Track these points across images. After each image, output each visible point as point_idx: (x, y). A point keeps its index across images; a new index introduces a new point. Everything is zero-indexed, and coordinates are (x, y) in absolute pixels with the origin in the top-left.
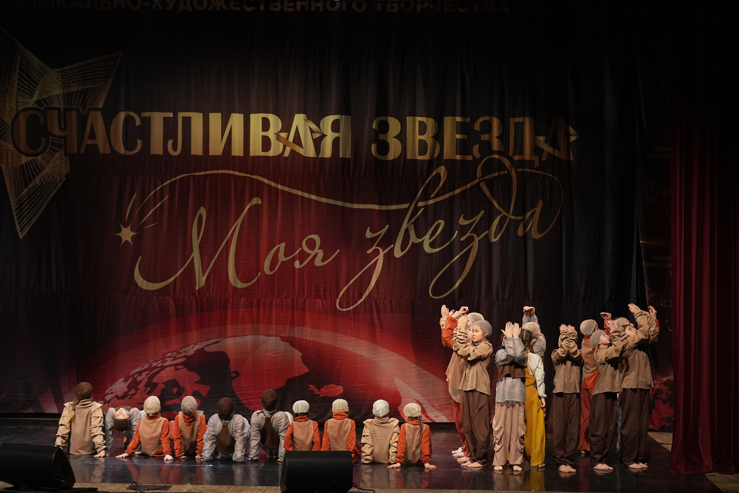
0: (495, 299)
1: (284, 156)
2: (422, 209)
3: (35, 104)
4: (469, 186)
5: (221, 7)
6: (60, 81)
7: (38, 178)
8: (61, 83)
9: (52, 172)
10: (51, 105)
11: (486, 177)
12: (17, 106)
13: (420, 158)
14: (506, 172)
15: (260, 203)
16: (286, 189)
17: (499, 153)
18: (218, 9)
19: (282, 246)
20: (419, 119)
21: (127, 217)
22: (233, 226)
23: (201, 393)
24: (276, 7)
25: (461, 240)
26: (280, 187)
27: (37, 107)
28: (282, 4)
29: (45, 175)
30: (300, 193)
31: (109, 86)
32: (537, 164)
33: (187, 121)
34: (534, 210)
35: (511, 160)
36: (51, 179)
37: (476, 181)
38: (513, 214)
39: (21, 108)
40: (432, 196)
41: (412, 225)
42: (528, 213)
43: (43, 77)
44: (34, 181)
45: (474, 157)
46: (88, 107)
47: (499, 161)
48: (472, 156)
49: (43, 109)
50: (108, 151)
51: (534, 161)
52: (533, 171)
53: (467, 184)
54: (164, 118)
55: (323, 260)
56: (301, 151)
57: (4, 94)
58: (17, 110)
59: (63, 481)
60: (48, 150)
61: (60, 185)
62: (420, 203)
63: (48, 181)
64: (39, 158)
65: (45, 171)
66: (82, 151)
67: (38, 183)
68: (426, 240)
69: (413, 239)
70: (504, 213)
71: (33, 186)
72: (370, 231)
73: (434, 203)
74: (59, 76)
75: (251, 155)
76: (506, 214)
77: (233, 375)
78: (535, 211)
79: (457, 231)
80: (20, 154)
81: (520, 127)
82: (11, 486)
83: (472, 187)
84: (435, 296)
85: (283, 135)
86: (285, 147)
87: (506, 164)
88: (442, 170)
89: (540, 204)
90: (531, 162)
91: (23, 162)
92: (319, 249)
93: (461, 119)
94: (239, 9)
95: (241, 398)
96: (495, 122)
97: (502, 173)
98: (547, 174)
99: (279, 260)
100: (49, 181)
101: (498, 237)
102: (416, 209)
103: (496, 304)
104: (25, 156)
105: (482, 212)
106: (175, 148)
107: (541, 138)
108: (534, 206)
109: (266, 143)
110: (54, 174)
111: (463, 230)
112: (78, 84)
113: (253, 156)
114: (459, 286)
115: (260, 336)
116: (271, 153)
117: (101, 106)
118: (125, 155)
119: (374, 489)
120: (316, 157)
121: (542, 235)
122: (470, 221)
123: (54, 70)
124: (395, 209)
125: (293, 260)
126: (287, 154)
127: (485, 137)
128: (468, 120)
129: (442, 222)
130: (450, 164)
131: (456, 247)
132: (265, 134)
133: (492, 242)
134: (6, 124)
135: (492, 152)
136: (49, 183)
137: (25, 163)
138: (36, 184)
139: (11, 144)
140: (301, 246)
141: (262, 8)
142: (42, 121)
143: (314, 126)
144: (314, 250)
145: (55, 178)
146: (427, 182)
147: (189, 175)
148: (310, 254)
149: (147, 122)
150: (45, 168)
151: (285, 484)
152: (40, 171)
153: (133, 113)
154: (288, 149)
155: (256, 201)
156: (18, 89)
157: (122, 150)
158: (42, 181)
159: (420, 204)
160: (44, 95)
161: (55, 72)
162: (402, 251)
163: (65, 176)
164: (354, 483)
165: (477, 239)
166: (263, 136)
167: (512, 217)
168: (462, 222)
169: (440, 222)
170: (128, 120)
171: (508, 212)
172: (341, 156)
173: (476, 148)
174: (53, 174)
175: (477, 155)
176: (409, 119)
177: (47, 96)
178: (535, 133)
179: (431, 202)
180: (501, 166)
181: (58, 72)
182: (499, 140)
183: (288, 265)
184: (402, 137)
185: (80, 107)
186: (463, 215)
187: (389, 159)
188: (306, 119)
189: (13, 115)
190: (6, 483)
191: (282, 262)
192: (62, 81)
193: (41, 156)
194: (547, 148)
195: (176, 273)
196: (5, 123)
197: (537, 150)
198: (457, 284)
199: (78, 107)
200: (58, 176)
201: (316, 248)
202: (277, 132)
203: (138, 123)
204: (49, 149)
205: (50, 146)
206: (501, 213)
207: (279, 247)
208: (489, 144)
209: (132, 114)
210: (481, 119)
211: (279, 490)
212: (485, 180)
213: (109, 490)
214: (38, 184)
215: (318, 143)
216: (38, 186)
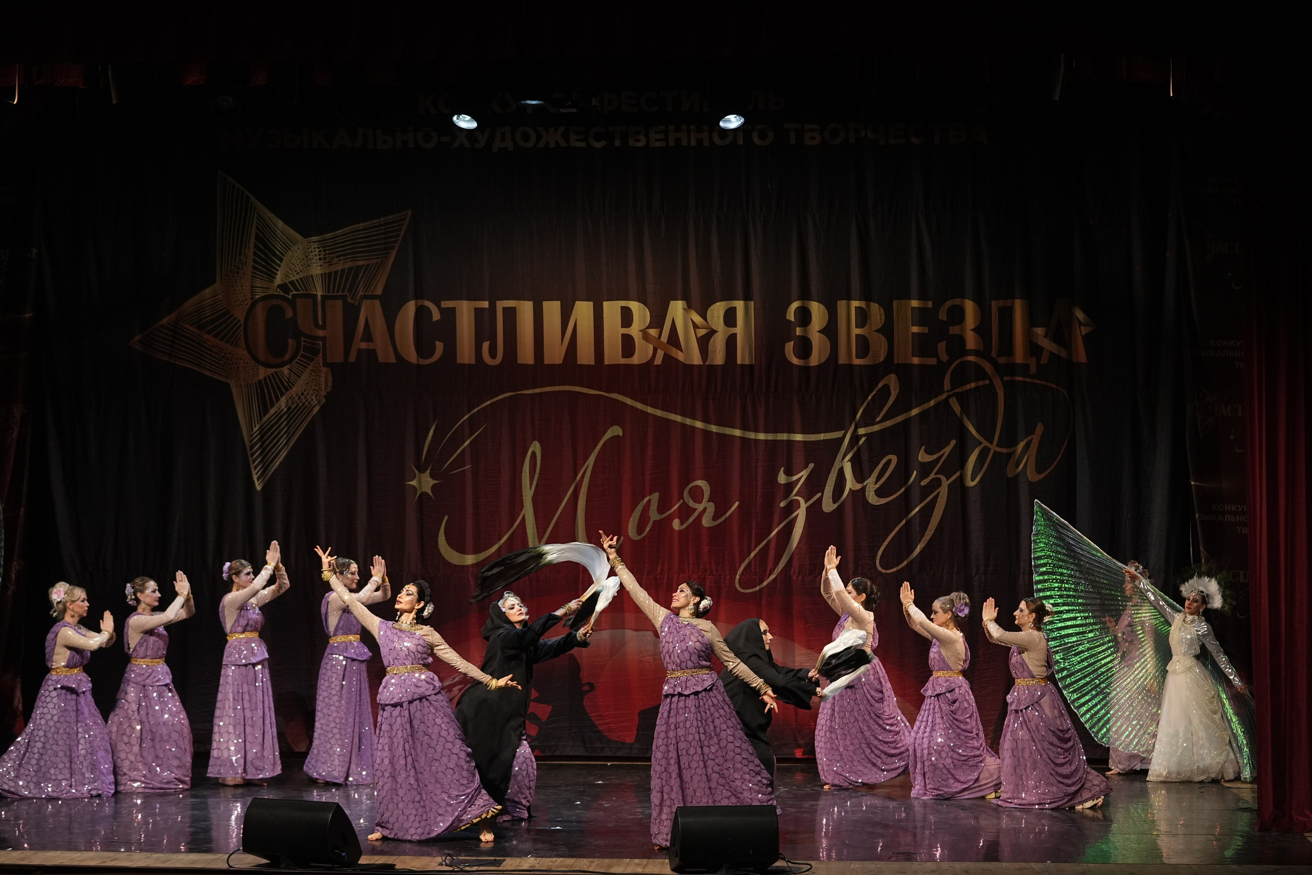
0: (974, 571)
1: (655, 364)
2: (863, 439)
3: (278, 290)
4: (932, 403)
5: (557, 143)
6: (316, 255)
7: (283, 401)
8: (318, 257)
9: (305, 391)
10: (303, 291)
11: (957, 390)
12: (253, 293)
13: (857, 362)
14: (987, 382)
15: (621, 435)
16: (659, 413)
17: (976, 353)
18: (552, 145)
19: (655, 497)
20: (855, 304)
21: (424, 457)
22: (581, 468)
23: (539, 716)
24: (639, 140)
25: (922, 484)
26: (650, 410)
27: (282, 293)
28: (647, 136)
29: (294, 395)
30: (679, 418)
31: (391, 261)
32: (1033, 370)
33: (511, 315)
34: (1029, 438)
35: (994, 363)
36: (304, 401)
37: (944, 396)
38: (998, 445)
39: (257, 297)
40: (878, 419)
41: (849, 463)
42: (1021, 443)
43: (290, 250)
44: (277, 405)
45: (939, 360)
46: (361, 293)
47: (977, 367)
48: (935, 359)
49: (290, 297)
50: (392, 360)
51: (1029, 364)
52: (1028, 380)
53: (930, 400)
54: (476, 309)
55: (715, 518)
56: (680, 356)
57: (233, 276)
58: (252, 299)
59: (344, 854)
60: (299, 357)
61: (317, 409)
62: (861, 429)
63: (298, 405)
64: (285, 370)
65: (294, 389)
66: (352, 358)
67: (283, 407)
68: (871, 485)
69: (850, 484)
70: (986, 443)
71: (276, 412)
72: (785, 473)
73: (881, 430)
74: (315, 248)
75: (606, 363)
76: (988, 444)
77: (586, 688)
78: (1032, 439)
79: (915, 472)
80: (256, 364)
81: (1007, 315)
82: (265, 861)
83: (937, 405)
84: (886, 569)
85: (653, 332)
86: (655, 350)
87: (987, 370)
88: (892, 381)
89: (1040, 429)
90: (1026, 367)
91: (261, 377)
92: (708, 502)
93: (919, 304)
94: (581, 144)
95: (596, 723)
96: (969, 306)
97: (981, 383)
98: (1049, 384)
99: (650, 518)
100: (301, 405)
101: (977, 479)
102: (855, 438)
103: (976, 578)
104: (264, 368)
105: (953, 442)
106: (493, 354)
107: (1040, 331)
108: (1030, 431)
109: (628, 344)
110: (308, 394)
111: (925, 469)
112: (344, 259)
113: (609, 365)
114: (921, 552)
115: (626, 631)
116: (636, 360)
117: (379, 291)
118: (418, 365)
119: (810, 862)
120: (702, 363)
121: (1042, 476)
122: (935, 456)
123: (307, 239)
124: (822, 439)
125: (670, 519)
126: (658, 361)
127: (954, 330)
128: (930, 304)
129: (894, 459)
130: (904, 372)
131: (916, 493)
132: (625, 331)
133: (968, 487)
134: (237, 320)
135: (964, 352)
136: (301, 407)
137: (265, 379)
138: (280, 410)
139: (244, 349)
140: (681, 497)
141: (617, 143)
142: (289, 314)
143: (697, 319)
144: (701, 502)
145: (309, 400)
146: (870, 398)
147: (515, 393)
148: (695, 510)
149: (450, 316)
150: (294, 385)
151: (677, 857)
152: (287, 390)
153: (428, 302)
154: (660, 353)
155: (615, 431)
156: (254, 268)
157: (412, 356)
158: (290, 404)
159: (861, 431)
160: (291, 276)
161: (310, 242)
162: (834, 502)
163: (325, 397)
164: (781, 854)
165: (945, 483)
166: (622, 335)
167: (998, 449)
168: (923, 457)
169: (890, 458)
170: (421, 313)
171: (991, 443)
172: (739, 362)
173: (942, 346)
174: (305, 394)
175: (944, 358)
176: (842, 304)
177: (297, 277)
178: (1031, 321)
179: (876, 428)
180: (980, 374)
181: (314, 242)
182: (976, 334)
183: (663, 526)
184: (830, 331)
185: (348, 293)
186: (924, 447)
187: (812, 365)
188: (686, 307)
189: (247, 307)
190: (257, 858)
191: (655, 521)
192: (319, 255)
193: (288, 366)
194: (1047, 345)
195: (500, 539)
196: (236, 318)
197: (1033, 349)
198: (918, 550)
199: (345, 293)
200: (313, 397)
201: (704, 500)
202: (643, 327)
203: (436, 316)
204: (301, 357)
205: (301, 352)
206: (980, 443)
207: (650, 500)
208: (961, 340)
209: (428, 304)
210: (949, 304)
211: (667, 864)
212: (956, 394)
213: (413, 867)
214: (283, 409)
215: (704, 343)
216: (283, 412)
